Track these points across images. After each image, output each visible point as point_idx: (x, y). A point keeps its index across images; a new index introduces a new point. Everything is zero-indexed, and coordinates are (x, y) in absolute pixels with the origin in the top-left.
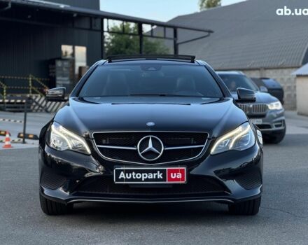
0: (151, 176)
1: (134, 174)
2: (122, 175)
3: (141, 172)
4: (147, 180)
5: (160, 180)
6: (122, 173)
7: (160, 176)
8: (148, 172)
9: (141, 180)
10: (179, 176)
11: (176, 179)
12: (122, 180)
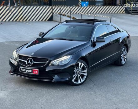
0: (29, 71)
2: (21, 70)
3: (26, 69)
4: (28, 72)
5: (31, 72)
7: (31, 71)
8: (28, 69)
9: (26, 72)
10: (36, 72)
11: (35, 73)
12: (21, 71)
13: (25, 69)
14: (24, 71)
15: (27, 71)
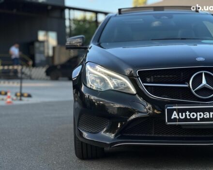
1: (188, 113)
2: (175, 115)
3: (196, 111)
4: (203, 119)
6: (175, 112)
8: (203, 110)
9: (196, 120)
12: (175, 120)
13: (191, 111)
14: (186, 120)
15: (199, 116)
